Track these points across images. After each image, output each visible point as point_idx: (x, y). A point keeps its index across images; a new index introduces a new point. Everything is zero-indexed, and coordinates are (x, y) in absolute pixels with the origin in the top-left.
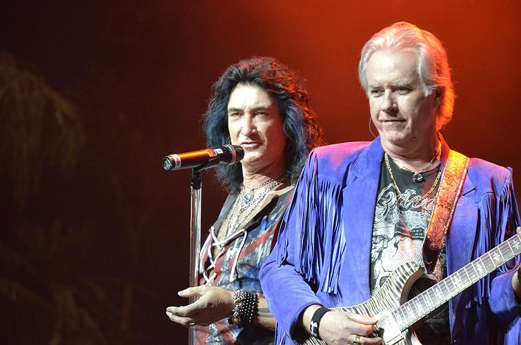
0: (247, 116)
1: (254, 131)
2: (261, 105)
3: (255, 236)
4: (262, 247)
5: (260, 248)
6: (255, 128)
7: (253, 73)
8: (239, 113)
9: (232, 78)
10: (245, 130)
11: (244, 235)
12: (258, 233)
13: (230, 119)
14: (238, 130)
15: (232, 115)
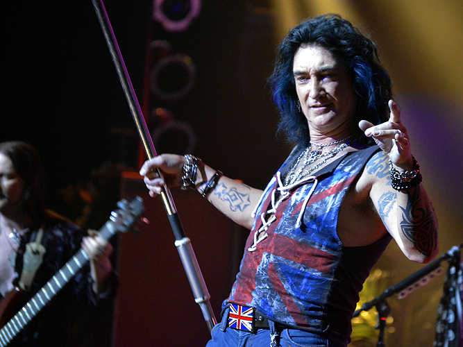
0: (313, 80)
1: (322, 93)
2: (326, 66)
3: (326, 185)
4: (334, 197)
5: (332, 198)
6: (324, 90)
7: (315, 33)
8: (305, 76)
9: (294, 40)
10: (313, 93)
11: (313, 182)
12: (329, 182)
13: (297, 82)
14: (306, 93)
15: (298, 79)
